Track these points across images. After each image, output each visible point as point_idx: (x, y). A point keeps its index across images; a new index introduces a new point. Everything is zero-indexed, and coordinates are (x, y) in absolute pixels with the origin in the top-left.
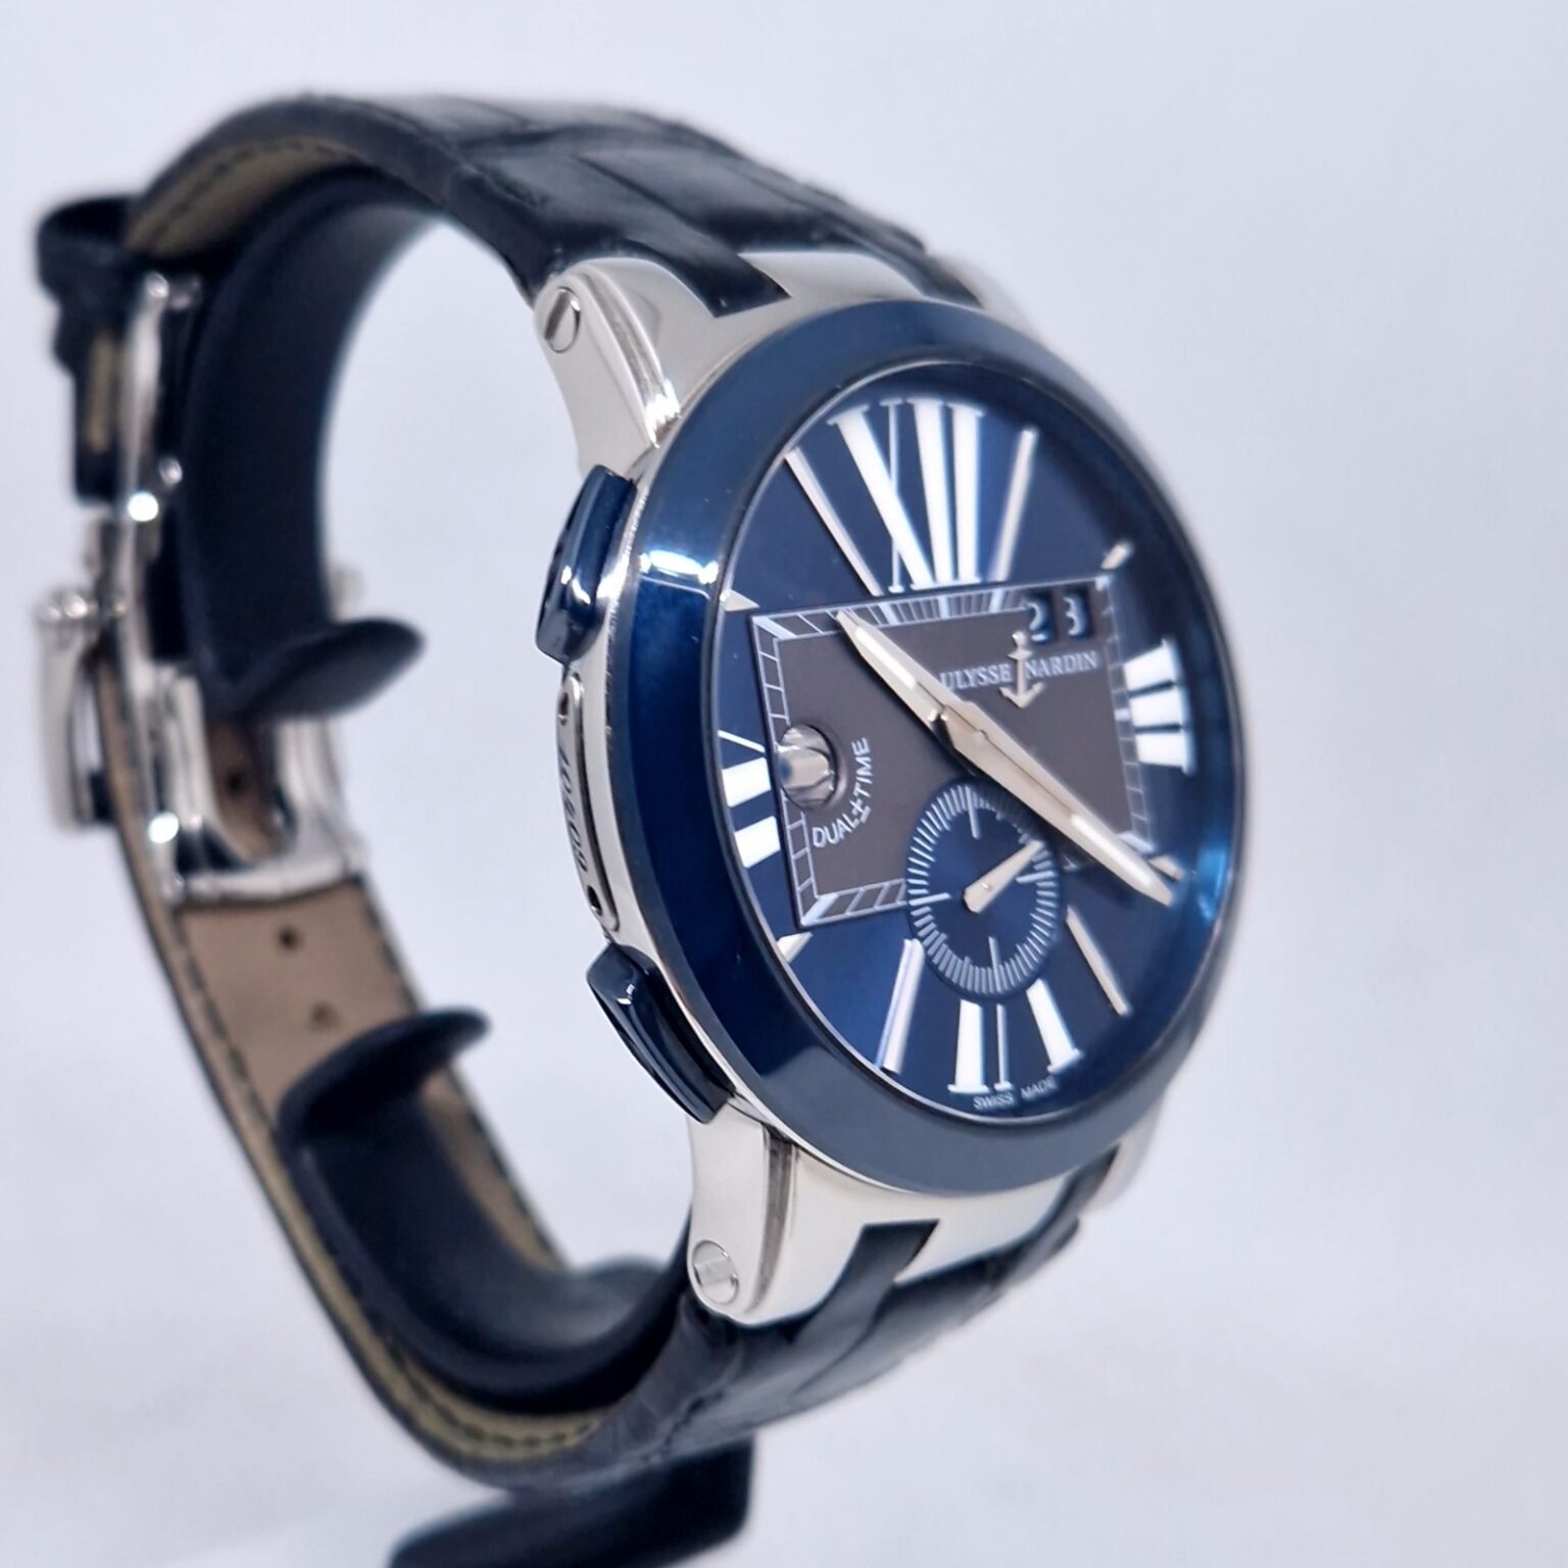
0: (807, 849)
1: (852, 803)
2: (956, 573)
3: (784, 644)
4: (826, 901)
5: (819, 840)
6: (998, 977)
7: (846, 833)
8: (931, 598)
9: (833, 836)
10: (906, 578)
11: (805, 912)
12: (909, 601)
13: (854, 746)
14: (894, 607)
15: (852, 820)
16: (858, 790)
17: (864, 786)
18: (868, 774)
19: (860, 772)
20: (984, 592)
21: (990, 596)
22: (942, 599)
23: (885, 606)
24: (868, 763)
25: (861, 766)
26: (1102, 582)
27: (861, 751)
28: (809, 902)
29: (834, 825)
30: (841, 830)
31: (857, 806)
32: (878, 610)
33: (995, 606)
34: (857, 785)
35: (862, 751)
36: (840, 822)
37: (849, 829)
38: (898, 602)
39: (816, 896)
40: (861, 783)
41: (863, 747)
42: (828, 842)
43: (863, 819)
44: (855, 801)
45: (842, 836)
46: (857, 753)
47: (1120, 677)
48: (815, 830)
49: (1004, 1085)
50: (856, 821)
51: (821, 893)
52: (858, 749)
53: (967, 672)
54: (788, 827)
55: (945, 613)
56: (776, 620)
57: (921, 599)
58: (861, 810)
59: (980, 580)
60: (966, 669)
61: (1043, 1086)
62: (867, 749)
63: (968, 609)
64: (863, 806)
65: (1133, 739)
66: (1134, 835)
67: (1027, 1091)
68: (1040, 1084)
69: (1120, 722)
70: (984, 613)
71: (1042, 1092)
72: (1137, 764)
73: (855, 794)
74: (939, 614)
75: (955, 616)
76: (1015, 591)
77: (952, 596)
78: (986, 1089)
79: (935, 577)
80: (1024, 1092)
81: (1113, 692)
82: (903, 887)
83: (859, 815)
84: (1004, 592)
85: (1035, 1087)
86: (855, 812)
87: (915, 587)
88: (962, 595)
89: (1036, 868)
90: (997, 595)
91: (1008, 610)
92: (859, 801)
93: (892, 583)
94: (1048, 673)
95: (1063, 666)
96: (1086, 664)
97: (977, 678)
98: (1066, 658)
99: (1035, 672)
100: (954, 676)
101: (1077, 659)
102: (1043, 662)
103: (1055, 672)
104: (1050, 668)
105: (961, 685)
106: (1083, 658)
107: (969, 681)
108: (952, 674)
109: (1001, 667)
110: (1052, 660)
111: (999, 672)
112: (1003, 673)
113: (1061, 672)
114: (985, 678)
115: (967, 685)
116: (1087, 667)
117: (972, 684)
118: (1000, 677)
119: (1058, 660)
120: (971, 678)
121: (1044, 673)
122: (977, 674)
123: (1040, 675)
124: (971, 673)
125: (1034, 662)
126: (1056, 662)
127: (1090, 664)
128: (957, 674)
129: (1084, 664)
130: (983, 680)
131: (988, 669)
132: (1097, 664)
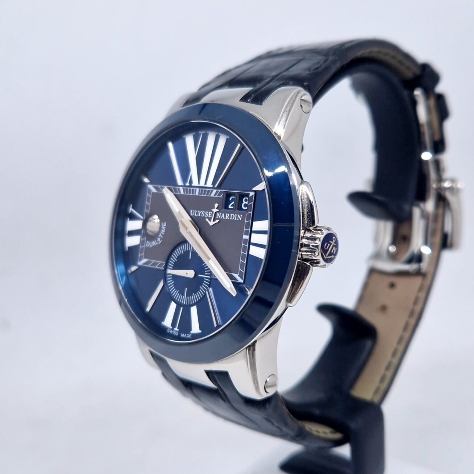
0: (145, 246)
2: (205, 183)
3: (154, 193)
4: (145, 260)
5: (148, 245)
6: (184, 299)
7: (154, 245)
8: (195, 189)
9: (151, 245)
10: (191, 182)
11: (139, 262)
12: (188, 188)
14: (183, 189)
15: (157, 243)
19: (162, 231)
21: (212, 191)
22: (198, 190)
23: (181, 188)
24: (165, 229)
25: (163, 229)
26: (251, 194)
28: (141, 259)
29: (152, 242)
31: (159, 239)
32: (179, 189)
33: (212, 195)
34: (161, 234)
35: (164, 226)
36: (154, 242)
39: (143, 259)
41: (165, 224)
42: (149, 246)
43: (160, 243)
44: (159, 238)
46: (163, 226)
48: (148, 242)
49: (176, 329)
52: (163, 225)
53: (199, 212)
54: (142, 239)
56: (153, 187)
59: (212, 186)
60: (199, 210)
61: (188, 336)
62: (165, 225)
63: (204, 194)
64: (160, 240)
65: (247, 246)
66: (238, 275)
67: (183, 334)
68: (187, 335)
69: (244, 239)
70: (209, 196)
71: (187, 337)
72: (246, 254)
73: (160, 236)
74: (195, 194)
75: (200, 195)
76: (220, 191)
77: (201, 189)
78: (171, 327)
79: (199, 183)
80: (182, 334)
81: (245, 229)
82: (165, 264)
83: (159, 242)
84: (217, 191)
85: (185, 334)
86: (158, 240)
87: (193, 185)
88: (204, 189)
89: (206, 274)
90: (215, 191)
91: (216, 196)
92: (160, 238)
93: (187, 183)
94: (224, 218)
95: (229, 217)
96: (238, 218)
97: (201, 214)
98: (231, 215)
99: (220, 217)
100: (195, 212)
101: (235, 216)
102: (223, 214)
103: (226, 218)
104: (225, 217)
105: (195, 215)
106: (237, 216)
107: (198, 215)
108: (194, 211)
109: (210, 213)
110: (227, 214)
111: (208, 214)
112: (210, 214)
113: (228, 218)
114: (204, 214)
115: (197, 215)
116: (238, 219)
117: (199, 215)
118: (208, 216)
119: (229, 215)
120: (200, 214)
121: (223, 217)
122: (201, 213)
123: (221, 218)
124: (200, 212)
125: (220, 214)
126: (228, 215)
127: (239, 219)
128: (196, 211)
129: (237, 218)
130: (203, 215)
131: (205, 212)
132: (241, 219)
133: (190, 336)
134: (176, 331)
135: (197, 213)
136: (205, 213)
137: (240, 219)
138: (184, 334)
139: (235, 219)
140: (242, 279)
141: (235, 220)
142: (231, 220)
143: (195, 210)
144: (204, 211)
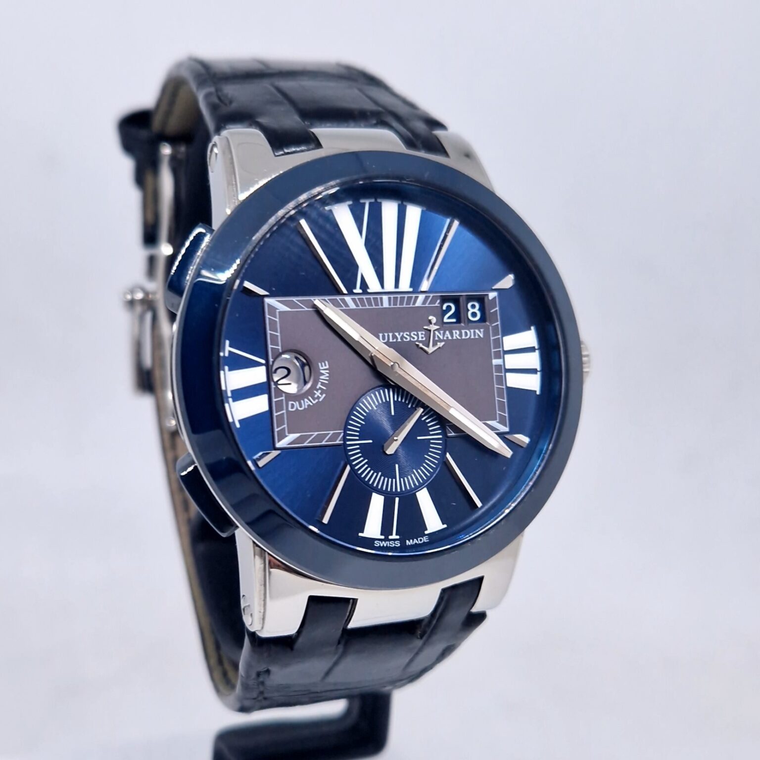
0: (284, 411)
1: (315, 392)
2: (397, 286)
3: (282, 313)
4: (291, 437)
5: (292, 408)
6: (398, 484)
7: (309, 405)
8: (378, 297)
9: (301, 407)
10: (364, 286)
11: (279, 441)
12: (364, 297)
13: (320, 364)
14: (354, 300)
15: (314, 400)
16: (319, 385)
17: (323, 384)
18: (327, 378)
19: (322, 377)
20: (414, 296)
21: (417, 298)
22: (385, 298)
23: (348, 299)
24: (327, 373)
25: (323, 374)
26: (492, 295)
27: (324, 368)
28: (282, 436)
29: (302, 401)
30: (306, 404)
31: (318, 394)
32: (344, 301)
33: (419, 303)
34: (320, 383)
36: (306, 400)
37: (311, 404)
38: (356, 297)
39: (287, 434)
40: (322, 382)
41: (325, 365)
42: (297, 409)
43: (321, 400)
44: (317, 391)
45: (306, 407)
46: (321, 368)
47: (499, 343)
48: (290, 403)
49: (394, 536)
50: (317, 401)
51: (289, 433)
52: (322, 366)
53: (397, 334)
54: (274, 400)
55: (386, 304)
56: (279, 301)
57: (372, 297)
58: (320, 396)
59: (411, 290)
60: (396, 332)
61: (421, 540)
62: (327, 367)
63: (401, 303)
64: (321, 394)
65: (503, 374)
66: (498, 422)
67: (409, 541)
68: (419, 539)
69: (496, 366)
70: (411, 306)
71: (420, 542)
72: (504, 387)
73: (318, 387)
74: (382, 304)
75: (392, 306)
76: (433, 296)
77: (392, 296)
78: (383, 537)
79: (383, 287)
80: (407, 541)
81: (493, 350)
82: (342, 434)
83: (318, 398)
84: (426, 296)
85: (415, 540)
86: (316, 396)
87: (369, 291)
88: (399, 296)
89: (431, 433)
90: (421, 297)
91: (427, 305)
92: (320, 391)
93: (355, 288)
94: (450, 338)
95: (461, 335)
96: (477, 335)
97: (402, 337)
98: (463, 331)
99: (441, 337)
100: (388, 336)
101: (470, 332)
102: (447, 332)
103: (455, 338)
104: (452, 336)
105: (391, 340)
106: (475, 332)
107: (397, 339)
108: (386, 334)
109: (420, 333)
110: (454, 332)
111: (418, 335)
112: (420, 336)
113: (459, 338)
114: (408, 337)
115: (395, 340)
116: (477, 337)
117: (399, 340)
118: (418, 338)
119: (458, 332)
120: (399, 337)
121: (447, 337)
122: (403, 335)
123: (445, 338)
124: (399, 334)
125: (442, 332)
126: (456, 333)
127: (479, 335)
128: (391, 334)
129: (475, 335)
130: (406, 338)
131: (410, 333)
132: (484, 335)
133: (425, 539)
134: (395, 540)
135: (394, 337)
136: (410, 336)
137: (482, 336)
138: (411, 541)
139: (472, 337)
140: (506, 426)
141: (473, 339)
142: (464, 339)
143: (388, 332)
144: (407, 332)
